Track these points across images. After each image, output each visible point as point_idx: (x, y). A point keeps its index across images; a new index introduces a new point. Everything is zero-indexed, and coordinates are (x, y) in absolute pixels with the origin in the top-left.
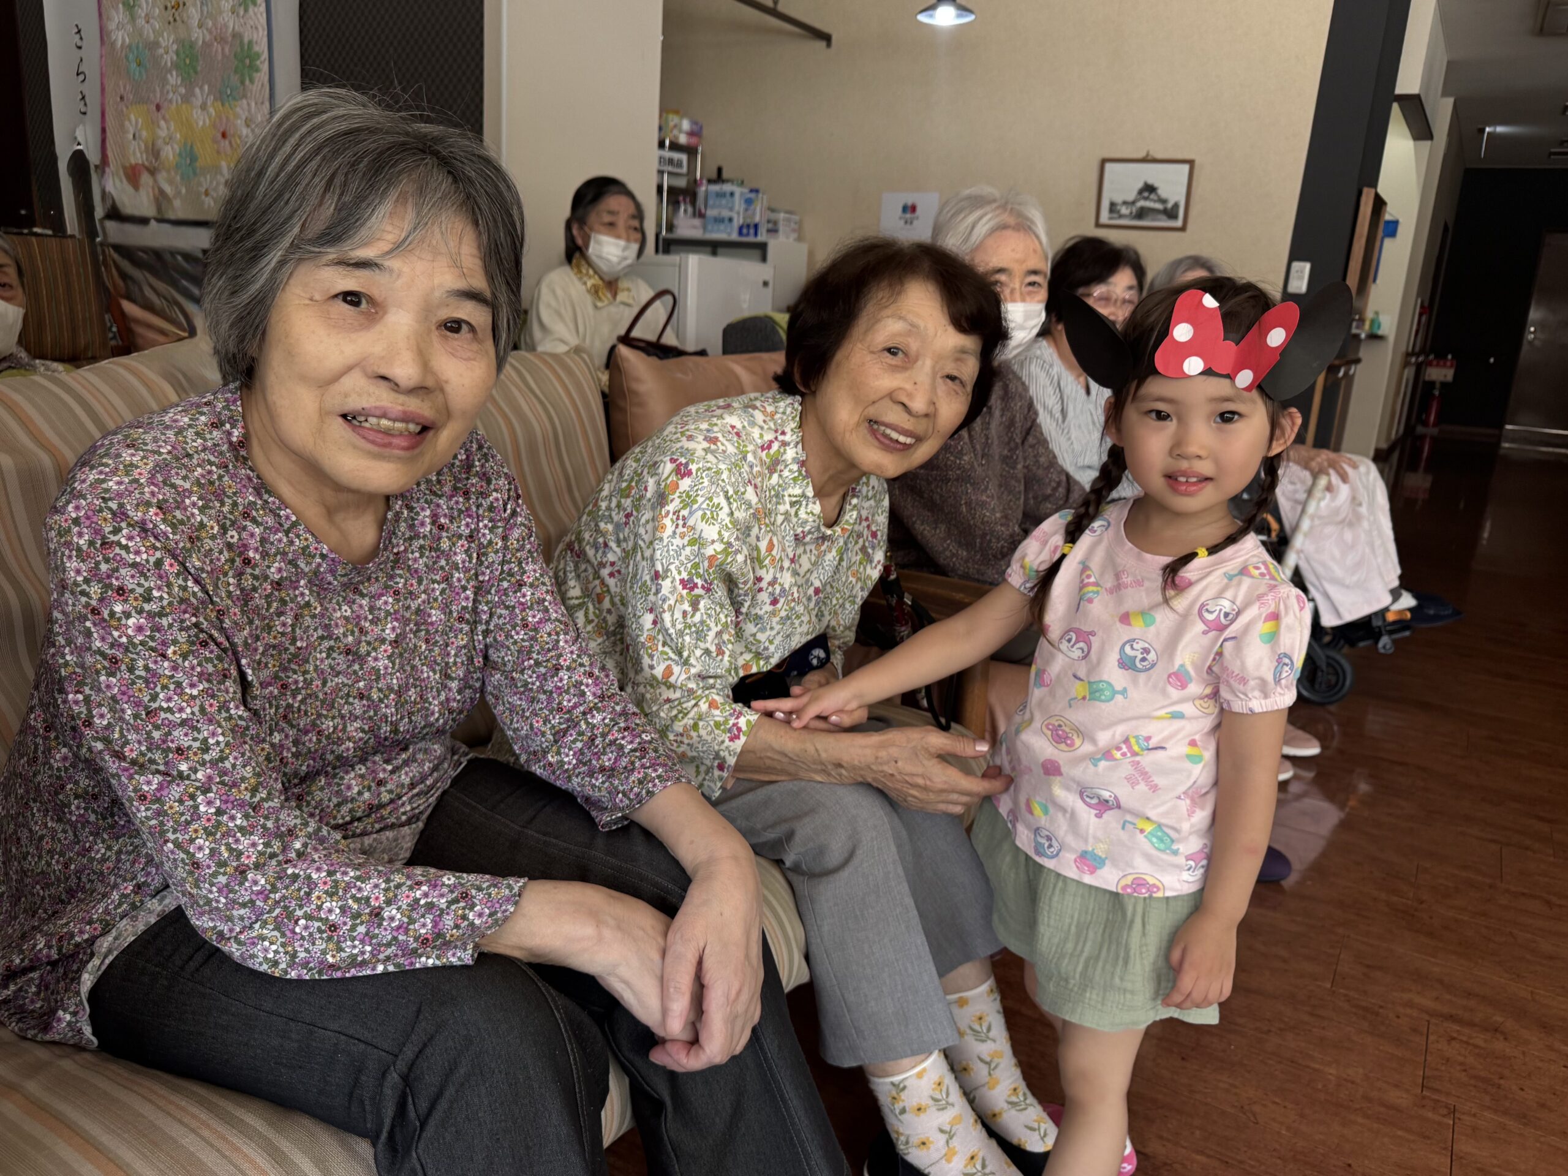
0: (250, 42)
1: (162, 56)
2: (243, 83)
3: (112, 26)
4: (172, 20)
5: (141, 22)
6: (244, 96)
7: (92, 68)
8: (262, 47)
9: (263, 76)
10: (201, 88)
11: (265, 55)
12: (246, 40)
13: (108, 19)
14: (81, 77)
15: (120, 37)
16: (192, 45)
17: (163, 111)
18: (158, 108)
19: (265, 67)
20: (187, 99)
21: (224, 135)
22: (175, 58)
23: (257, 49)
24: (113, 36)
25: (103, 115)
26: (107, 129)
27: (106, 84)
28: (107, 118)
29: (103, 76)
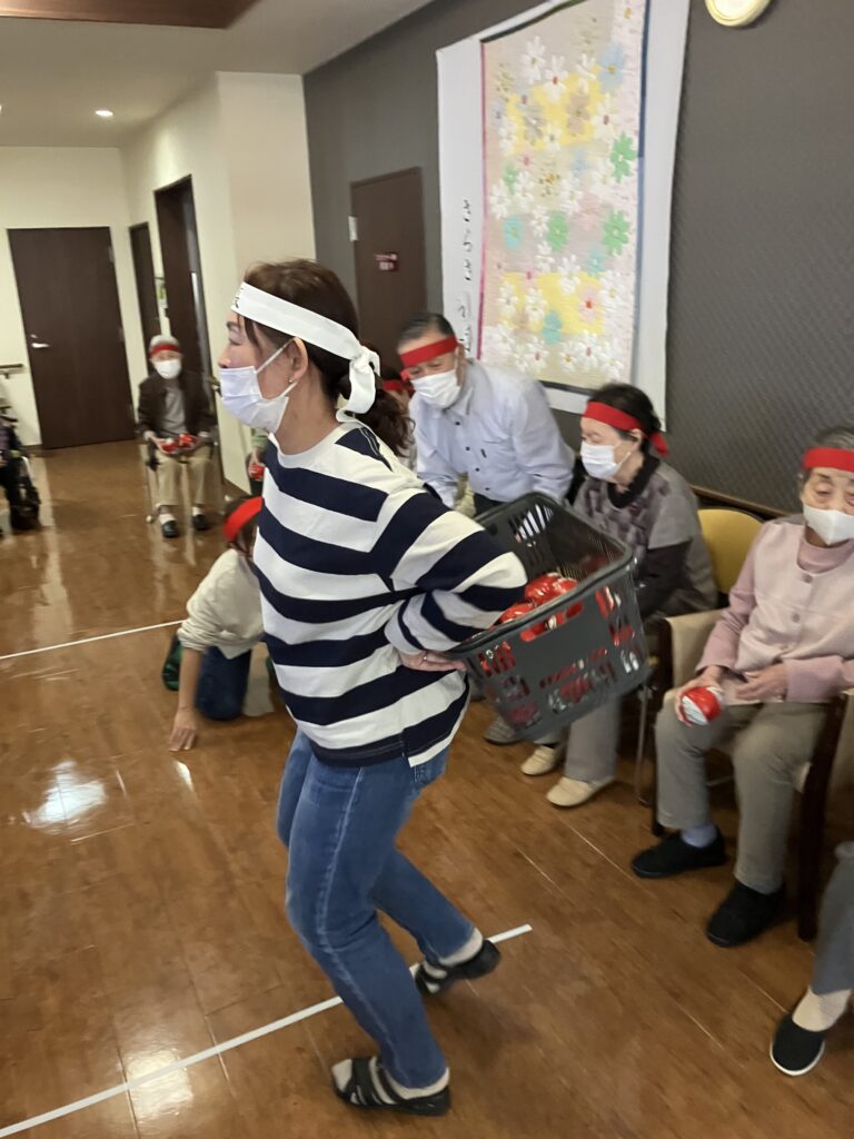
0: (620, 213)
1: (535, 227)
2: (610, 254)
3: (493, 200)
4: (544, 191)
5: (518, 195)
6: (612, 268)
7: (476, 240)
8: (632, 219)
9: (631, 247)
10: (569, 258)
11: (634, 226)
12: (616, 213)
13: (492, 194)
14: (467, 247)
15: (500, 210)
16: (563, 216)
17: (533, 279)
18: (529, 276)
19: (633, 238)
20: (553, 268)
21: (589, 305)
22: (547, 229)
23: (626, 219)
24: (494, 210)
25: (482, 281)
26: (485, 294)
27: (486, 253)
28: (486, 285)
29: (484, 246)
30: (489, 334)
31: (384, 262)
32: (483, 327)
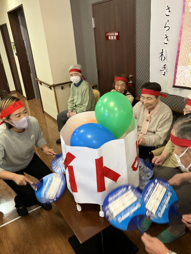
7: (174, 25)
13: (190, 1)
14: (167, 28)
25: (179, 45)
26: (180, 51)
27: (183, 31)
28: (181, 47)
29: (182, 28)
30: (182, 69)
31: (111, 36)
32: (178, 67)
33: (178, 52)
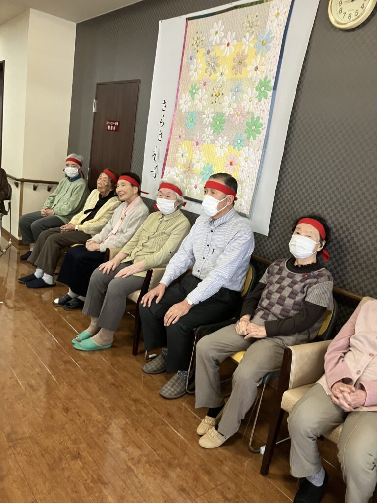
0: (258, 118)
1: (204, 119)
2: (249, 138)
3: (181, 101)
4: (213, 101)
5: (197, 101)
6: (248, 146)
7: (168, 121)
8: (265, 121)
9: (262, 136)
10: (223, 138)
11: (266, 126)
12: (255, 117)
13: (181, 98)
14: (162, 124)
15: (184, 107)
16: (223, 115)
17: (199, 146)
18: (197, 144)
19: (264, 132)
20: (213, 142)
21: (231, 164)
22: (211, 120)
23: (261, 121)
24: (181, 107)
25: (169, 143)
26: (169, 150)
27: (173, 129)
28: (170, 145)
29: (172, 125)
30: (169, 171)
31: (111, 126)
32: (166, 167)
33: (168, 150)
